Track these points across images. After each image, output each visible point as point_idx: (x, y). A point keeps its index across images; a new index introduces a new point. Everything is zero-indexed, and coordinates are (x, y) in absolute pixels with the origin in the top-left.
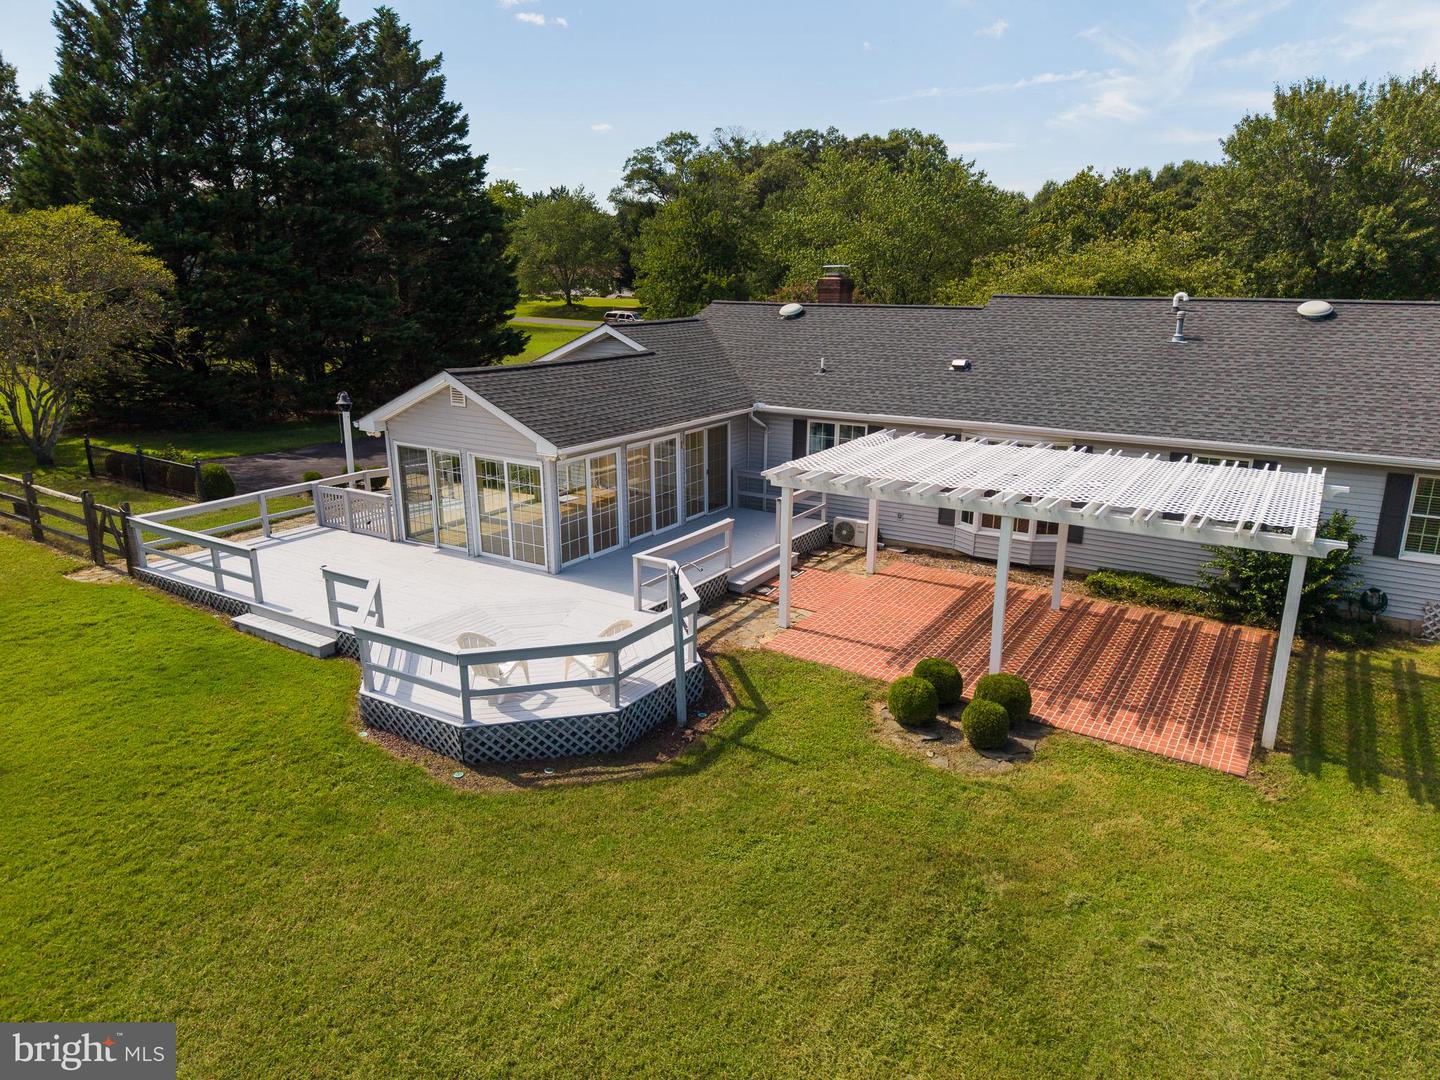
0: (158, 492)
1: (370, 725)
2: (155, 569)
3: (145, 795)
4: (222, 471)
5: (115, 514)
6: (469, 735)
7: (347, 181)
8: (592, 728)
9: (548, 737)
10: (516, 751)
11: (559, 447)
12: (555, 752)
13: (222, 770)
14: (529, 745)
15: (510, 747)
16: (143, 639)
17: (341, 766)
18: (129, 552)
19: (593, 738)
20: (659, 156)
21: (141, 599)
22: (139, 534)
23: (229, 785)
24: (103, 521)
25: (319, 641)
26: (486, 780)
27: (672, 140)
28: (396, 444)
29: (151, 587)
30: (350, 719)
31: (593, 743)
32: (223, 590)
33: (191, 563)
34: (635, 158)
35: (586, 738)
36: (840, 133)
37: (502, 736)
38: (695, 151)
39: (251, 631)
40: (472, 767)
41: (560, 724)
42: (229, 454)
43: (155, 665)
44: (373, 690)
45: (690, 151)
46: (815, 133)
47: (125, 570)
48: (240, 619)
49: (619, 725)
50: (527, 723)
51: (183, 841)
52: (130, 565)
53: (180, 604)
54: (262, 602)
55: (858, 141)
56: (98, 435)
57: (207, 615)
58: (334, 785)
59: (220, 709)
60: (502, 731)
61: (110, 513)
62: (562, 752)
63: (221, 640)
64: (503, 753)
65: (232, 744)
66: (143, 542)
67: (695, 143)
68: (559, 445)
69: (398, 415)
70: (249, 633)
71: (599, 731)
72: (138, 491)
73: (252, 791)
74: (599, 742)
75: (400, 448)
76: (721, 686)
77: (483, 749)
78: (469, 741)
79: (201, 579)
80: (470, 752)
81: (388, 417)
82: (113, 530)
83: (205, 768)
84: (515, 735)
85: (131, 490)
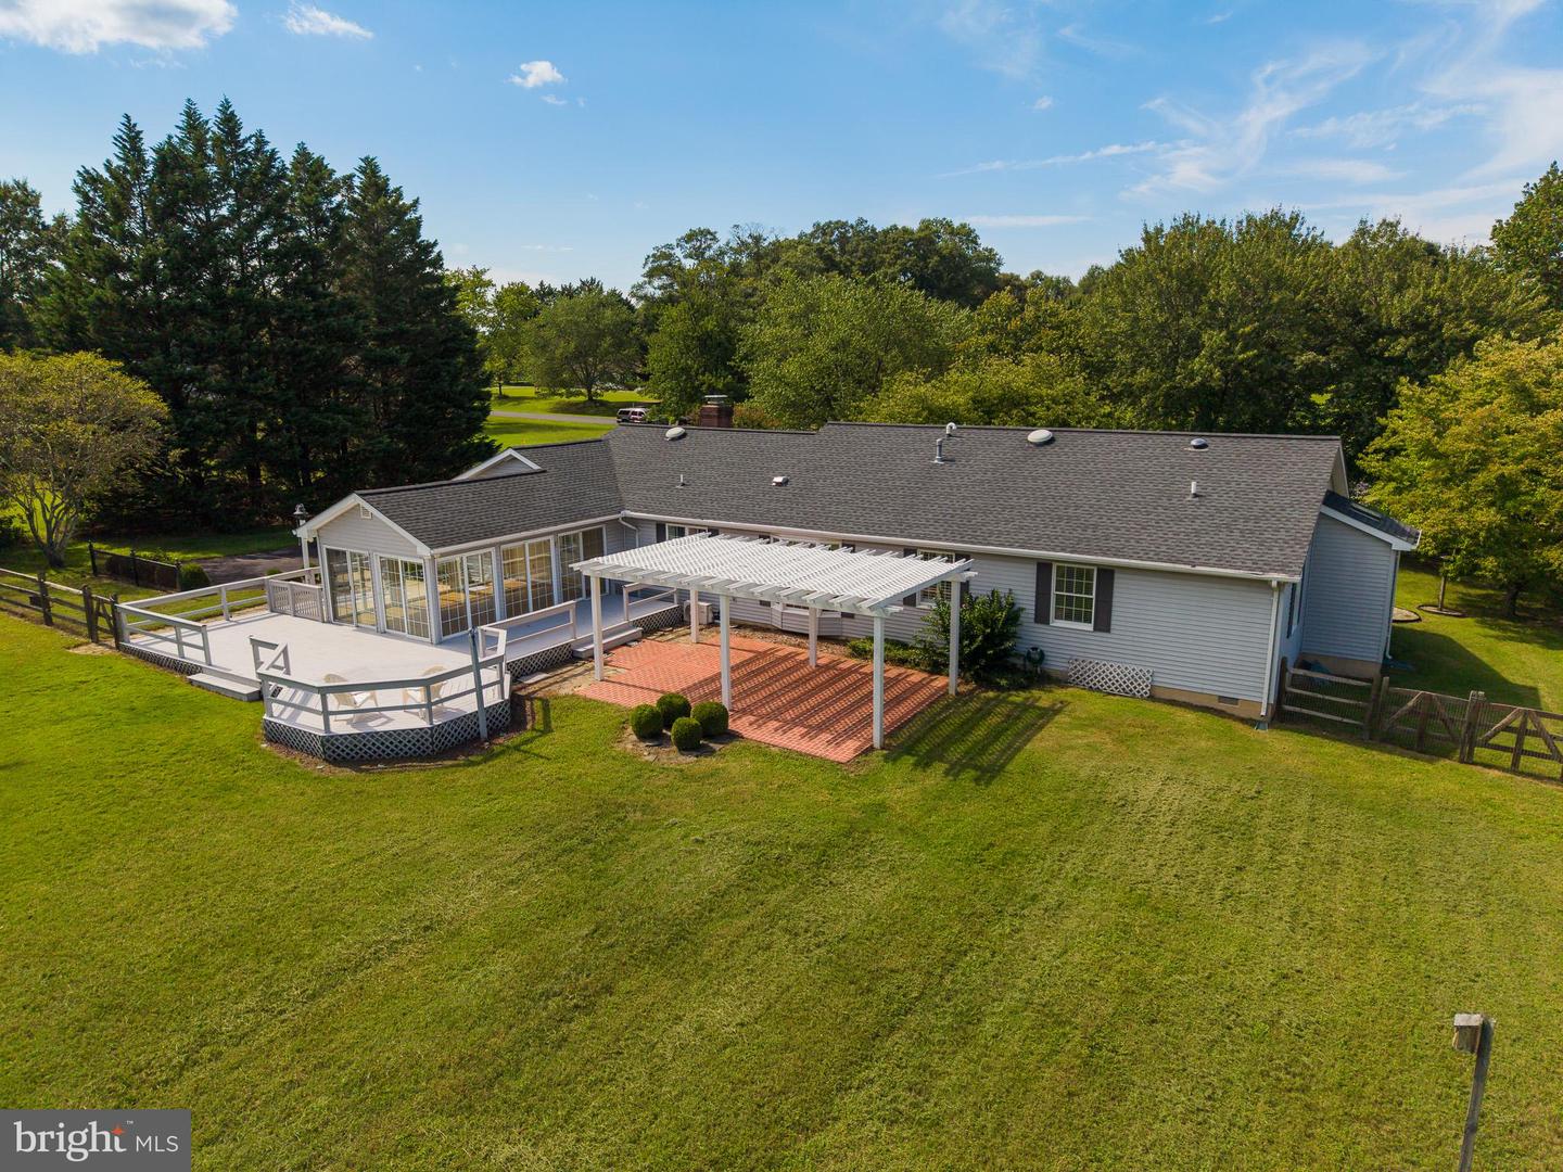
0: (147, 587)
1: (270, 740)
2: (136, 644)
3: (112, 777)
4: (200, 570)
5: (106, 602)
6: (328, 741)
7: (327, 316)
8: (413, 738)
9: (383, 744)
10: (361, 753)
11: (432, 548)
12: (388, 754)
13: (164, 764)
14: (370, 749)
15: (356, 750)
16: (121, 691)
17: (243, 761)
18: (116, 632)
19: (414, 745)
20: (678, 253)
21: (123, 665)
22: (124, 617)
23: (166, 771)
24: (98, 608)
25: (246, 690)
26: (338, 770)
27: (690, 237)
28: (325, 546)
29: (132, 657)
30: (256, 737)
31: (414, 749)
32: (183, 657)
33: (165, 639)
34: (654, 255)
35: (409, 745)
36: (870, 223)
37: (351, 742)
38: (715, 246)
39: (201, 685)
40: (330, 763)
41: (390, 735)
42: (213, 555)
43: (128, 706)
44: (272, 716)
45: (709, 247)
46: (844, 225)
47: (114, 645)
48: (193, 677)
49: (432, 736)
50: (368, 734)
51: (133, 798)
52: (117, 642)
53: (152, 668)
54: (210, 665)
55: (886, 232)
56: (103, 541)
57: (172, 676)
58: (235, 772)
59: (168, 731)
60: (350, 739)
61: (103, 602)
62: (393, 754)
63: (178, 691)
64: (353, 754)
65: (173, 751)
66: (127, 624)
67: (714, 239)
68: (432, 547)
69: (325, 525)
70: (199, 687)
71: (418, 741)
72: (132, 586)
73: (181, 775)
74: (419, 748)
75: (327, 549)
76: (529, 718)
77: (339, 751)
78: (329, 745)
79: (168, 649)
80: (329, 752)
81: (318, 527)
82: (105, 615)
83: (154, 763)
84: (360, 742)
85: (125, 586)
